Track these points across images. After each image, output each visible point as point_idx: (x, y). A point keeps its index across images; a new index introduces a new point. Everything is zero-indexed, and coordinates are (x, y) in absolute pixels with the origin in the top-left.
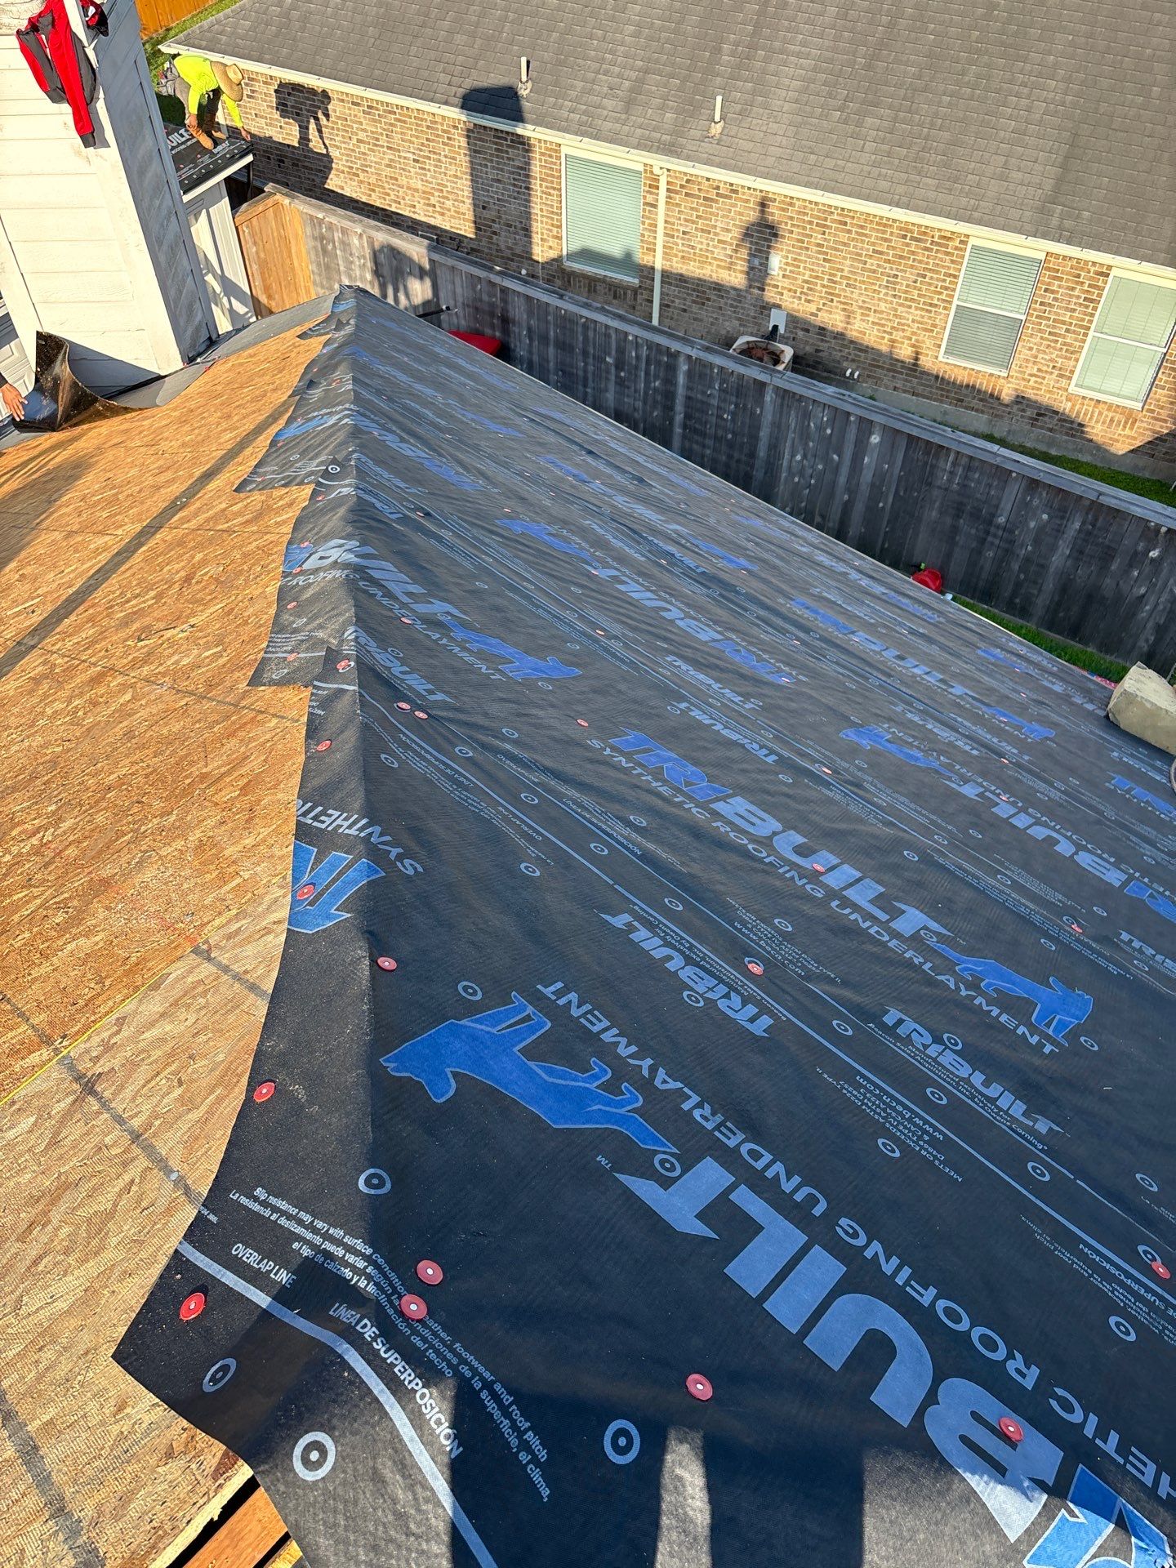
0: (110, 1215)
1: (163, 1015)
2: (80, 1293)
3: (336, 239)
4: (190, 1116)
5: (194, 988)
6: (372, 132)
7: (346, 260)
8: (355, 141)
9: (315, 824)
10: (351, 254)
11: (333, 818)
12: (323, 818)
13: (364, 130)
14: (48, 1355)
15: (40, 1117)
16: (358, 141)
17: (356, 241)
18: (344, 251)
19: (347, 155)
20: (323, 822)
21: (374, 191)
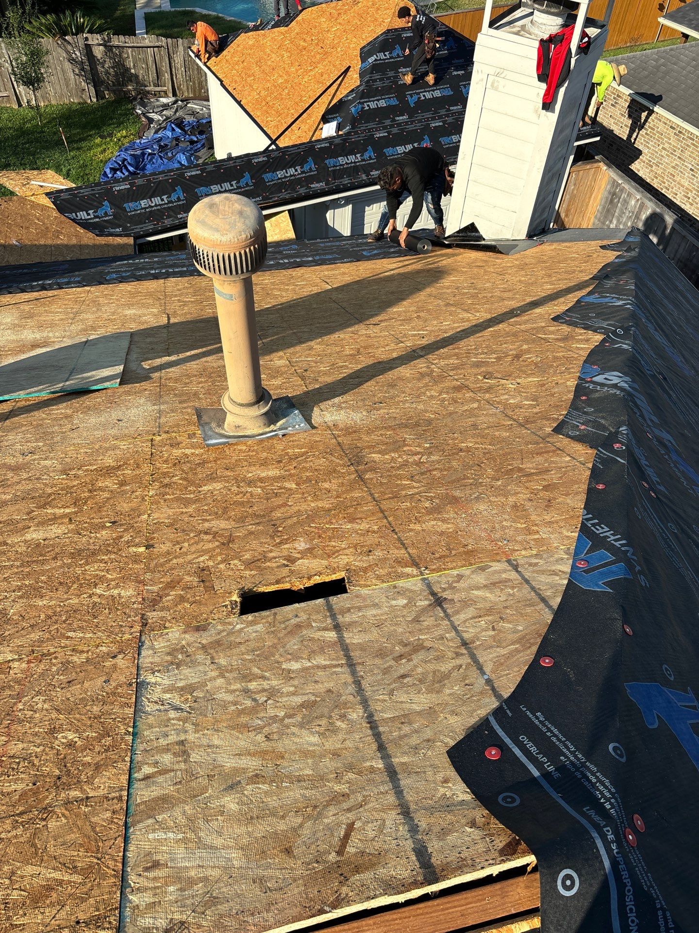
0: (447, 676)
1: (485, 586)
2: (426, 707)
3: (622, 197)
4: (498, 650)
5: (506, 582)
6: (674, 146)
7: (621, 210)
8: (660, 147)
9: (592, 528)
10: (626, 208)
11: (604, 530)
12: (597, 527)
13: (670, 144)
14: (406, 729)
15: (409, 602)
16: (663, 148)
17: (633, 202)
18: (623, 205)
19: (652, 154)
20: (598, 530)
21: (657, 178)
